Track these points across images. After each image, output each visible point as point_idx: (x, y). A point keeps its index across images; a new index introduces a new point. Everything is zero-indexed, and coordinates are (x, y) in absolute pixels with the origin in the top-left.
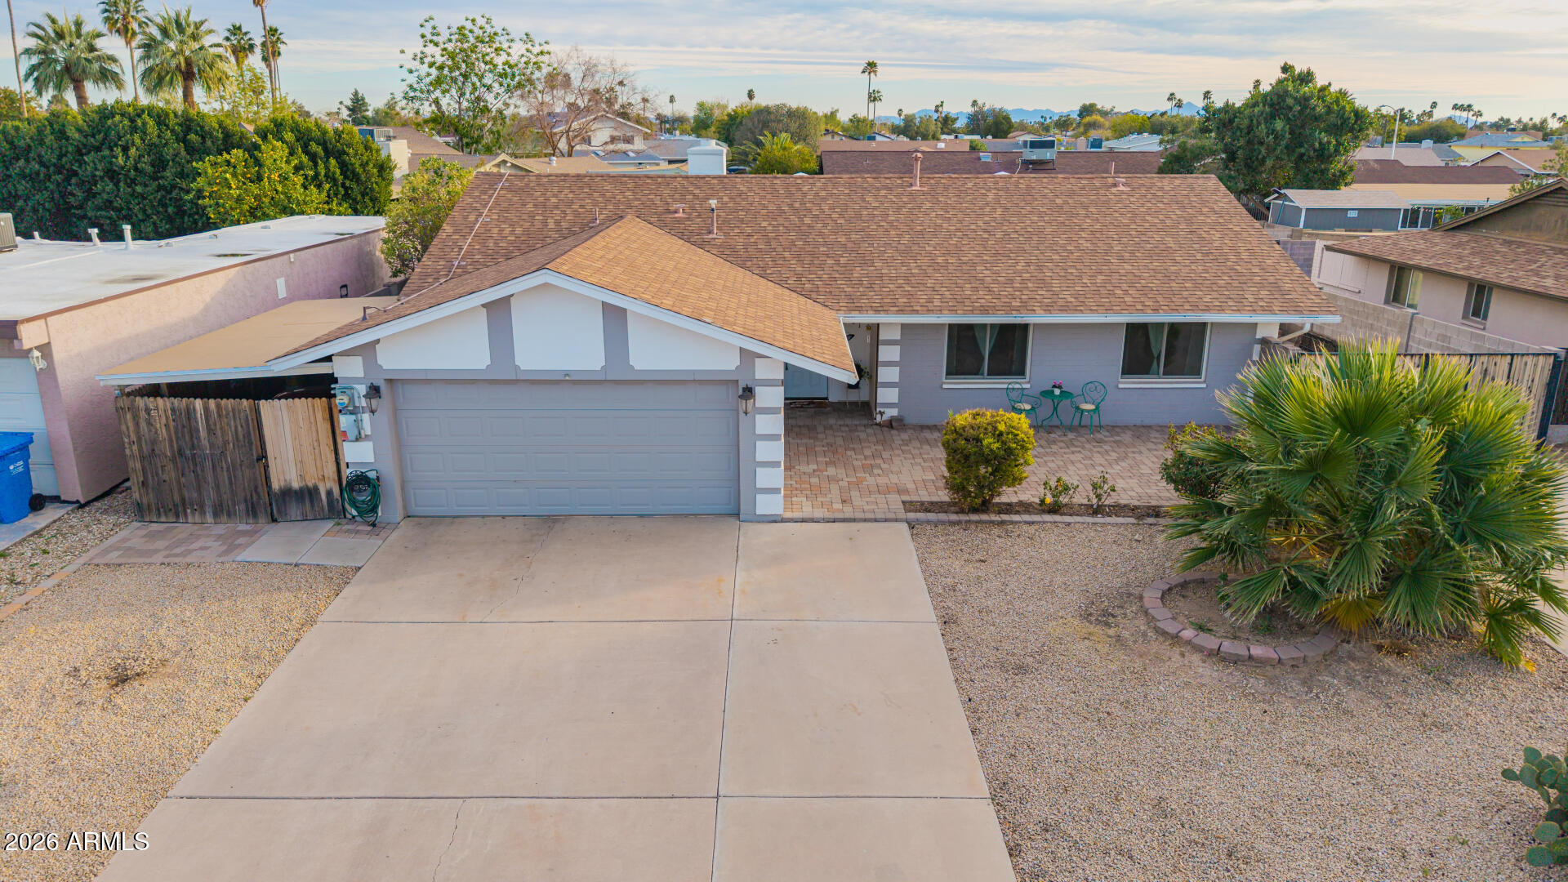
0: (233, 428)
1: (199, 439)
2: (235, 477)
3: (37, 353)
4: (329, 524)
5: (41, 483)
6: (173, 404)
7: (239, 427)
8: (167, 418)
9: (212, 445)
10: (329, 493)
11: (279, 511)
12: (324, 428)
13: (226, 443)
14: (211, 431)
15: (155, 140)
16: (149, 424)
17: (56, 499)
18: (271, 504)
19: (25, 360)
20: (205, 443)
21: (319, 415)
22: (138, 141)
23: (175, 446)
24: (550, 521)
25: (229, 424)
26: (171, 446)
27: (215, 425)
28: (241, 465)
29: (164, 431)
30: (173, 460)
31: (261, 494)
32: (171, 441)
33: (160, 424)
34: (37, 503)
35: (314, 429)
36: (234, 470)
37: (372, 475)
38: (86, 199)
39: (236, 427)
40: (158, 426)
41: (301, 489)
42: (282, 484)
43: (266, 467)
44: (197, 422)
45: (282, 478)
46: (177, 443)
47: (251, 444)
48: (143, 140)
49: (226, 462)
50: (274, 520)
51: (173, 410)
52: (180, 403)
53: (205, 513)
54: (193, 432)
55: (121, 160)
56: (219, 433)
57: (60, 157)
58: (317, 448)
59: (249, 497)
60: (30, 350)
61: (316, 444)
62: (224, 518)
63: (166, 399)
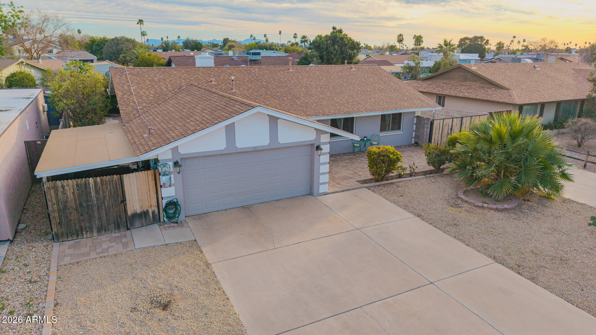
0: (109, 189)
1: (91, 197)
2: (109, 212)
4: (156, 226)
6: (77, 182)
7: (112, 189)
8: (73, 189)
9: (98, 199)
10: (153, 212)
11: (131, 224)
12: (152, 183)
13: (104, 197)
14: (97, 192)
16: (64, 193)
18: (127, 222)
20: (94, 198)
21: (150, 178)
23: (78, 202)
25: (107, 188)
26: (75, 203)
27: (100, 189)
28: (112, 206)
29: (72, 196)
30: (76, 209)
31: (123, 218)
32: (75, 200)
33: (69, 193)
35: (147, 184)
36: (109, 209)
37: (174, 201)
39: (110, 189)
40: (69, 194)
41: (141, 213)
42: (133, 212)
43: (125, 205)
44: (90, 189)
45: (132, 209)
46: (79, 200)
47: (118, 195)
49: (105, 206)
50: (127, 229)
51: (77, 185)
52: (82, 181)
53: (93, 232)
54: (88, 194)
56: (101, 193)
58: (148, 193)
59: (116, 220)
61: (148, 191)
62: (103, 233)
63: (73, 180)
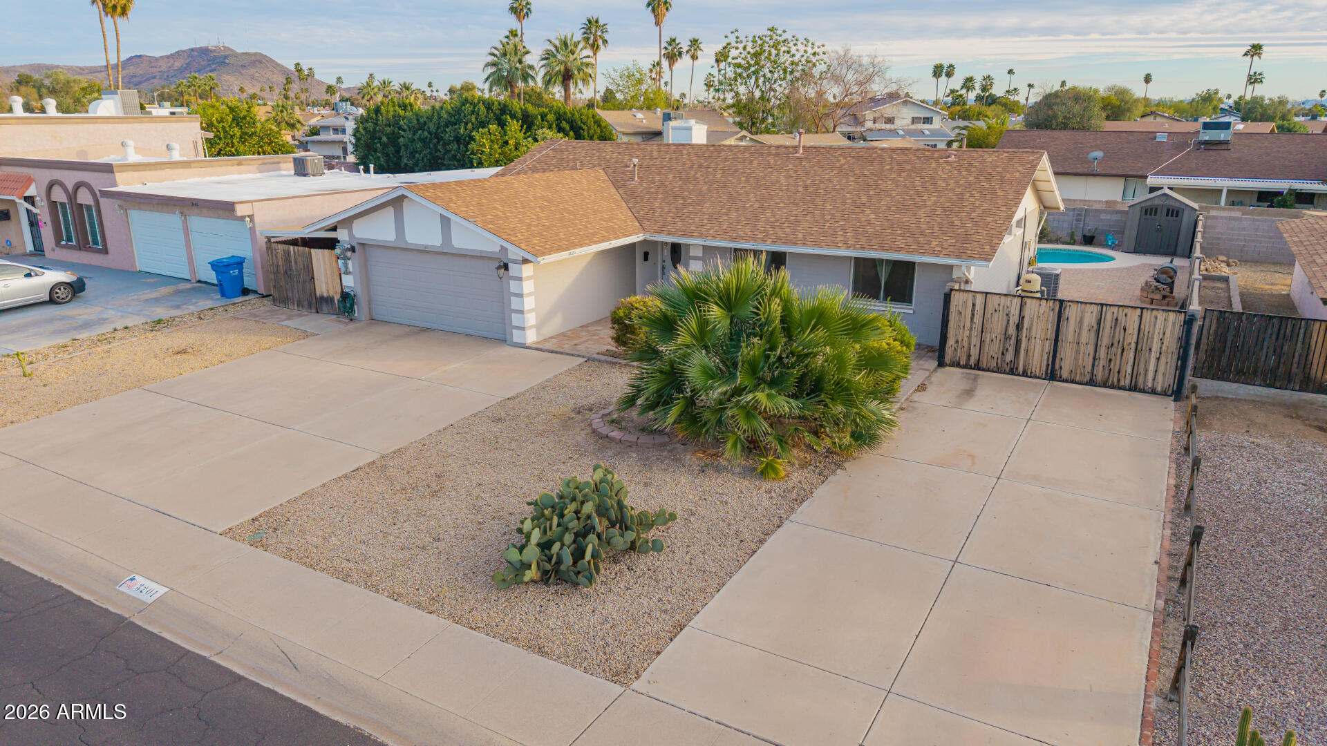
0: (303, 262)
1: (292, 266)
2: (304, 287)
3: (247, 219)
4: (335, 317)
5: (248, 282)
6: (283, 247)
7: (305, 262)
8: (281, 254)
9: (296, 270)
10: (337, 301)
11: (318, 307)
12: (335, 265)
13: (301, 269)
14: (296, 262)
15: (484, 119)
16: (276, 257)
17: (255, 292)
18: (316, 304)
19: (242, 222)
20: (294, 268)
21: (332, 259)
22: (473, 120)
24: (426, 330)
25: (301, 260)
26: (283, 268)
27: (297, 260)
28: (306, 282)
29: (281, 261)
30: (284, 275)
31: (313, 298)
32: (283, 266)
33: (279, 257)
34: (246, 292)
35: (331, 265)
36: (303, 283)
37: (352, 293)
38: (445, 154)
41: (328, 297)
42: (320, 293)
43: (314, 284)
44: (291, 258)
45: (320, 290)
46: (285, 267)
47: (309, 270)
48: (476, 118)
49: (301, 279)
50: (318, 312)
51: (283, 250)
52: (285, 247)
53: (294, 305)
54: (290, 262)
55: (462, 131)
56: (298, 263)
57: (438, 128)
58: (333, 276)
59: (308, 299)
60: (245, 217)
61: (332, 274)
62: (301, 308)
